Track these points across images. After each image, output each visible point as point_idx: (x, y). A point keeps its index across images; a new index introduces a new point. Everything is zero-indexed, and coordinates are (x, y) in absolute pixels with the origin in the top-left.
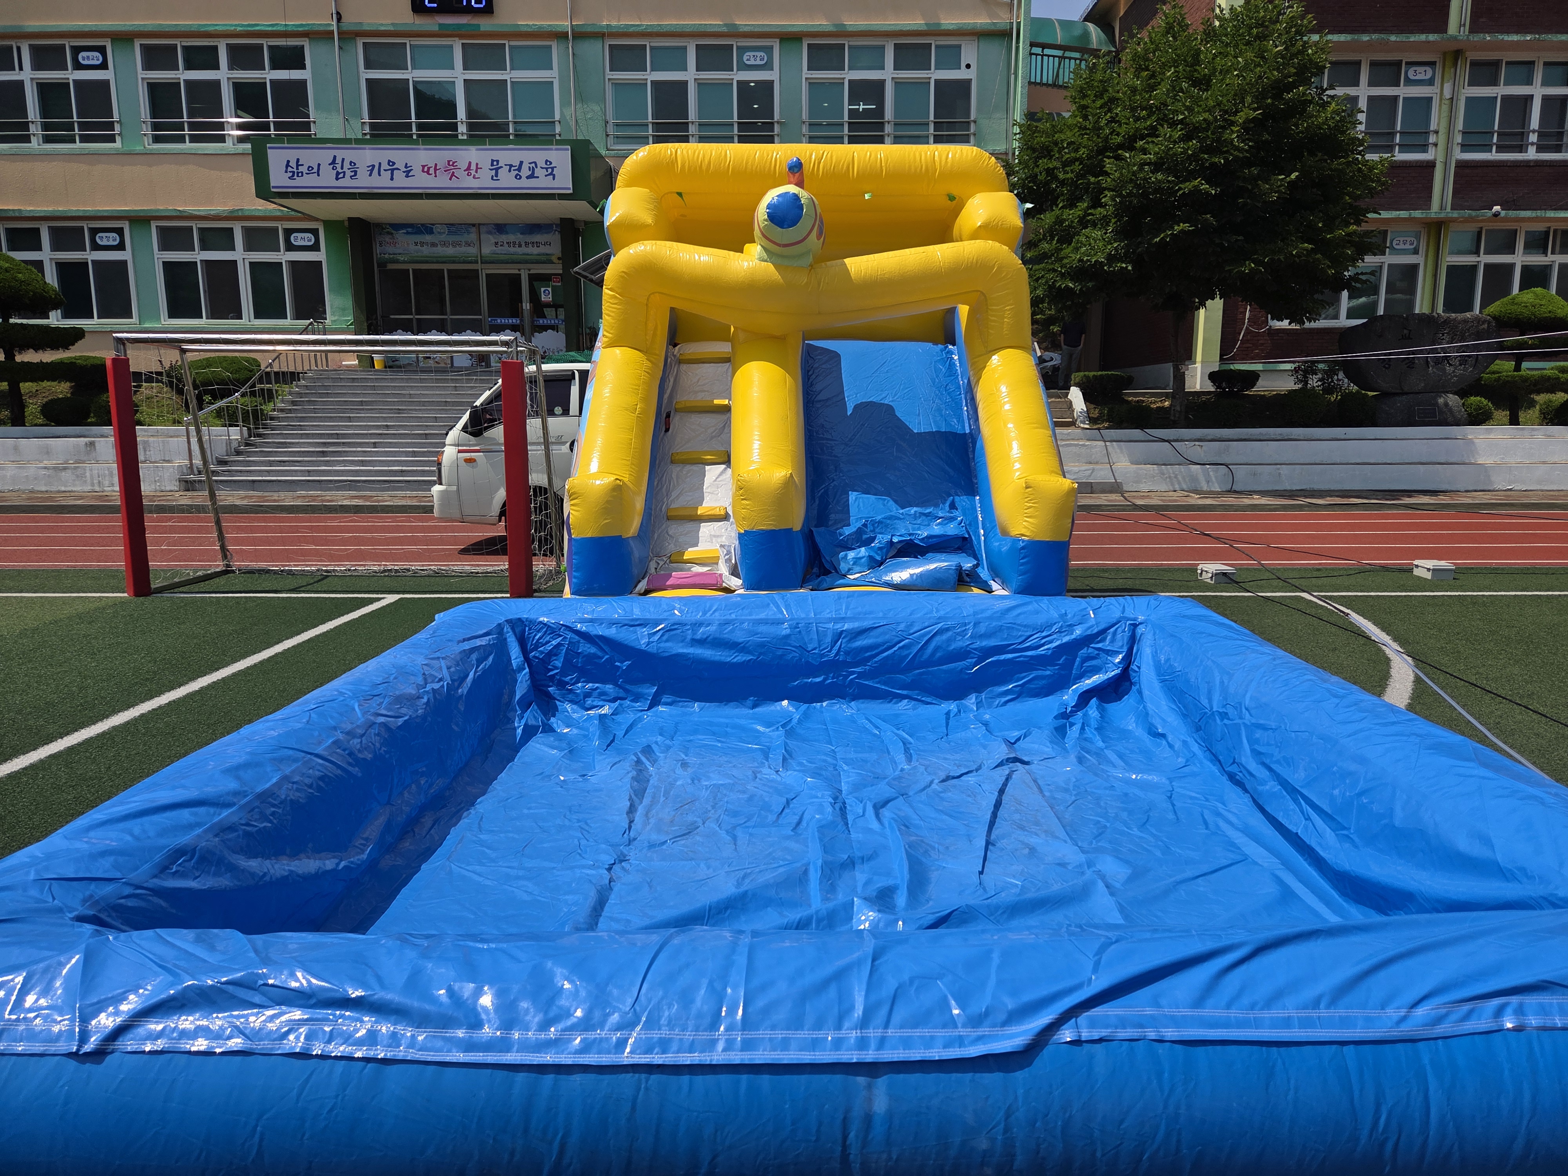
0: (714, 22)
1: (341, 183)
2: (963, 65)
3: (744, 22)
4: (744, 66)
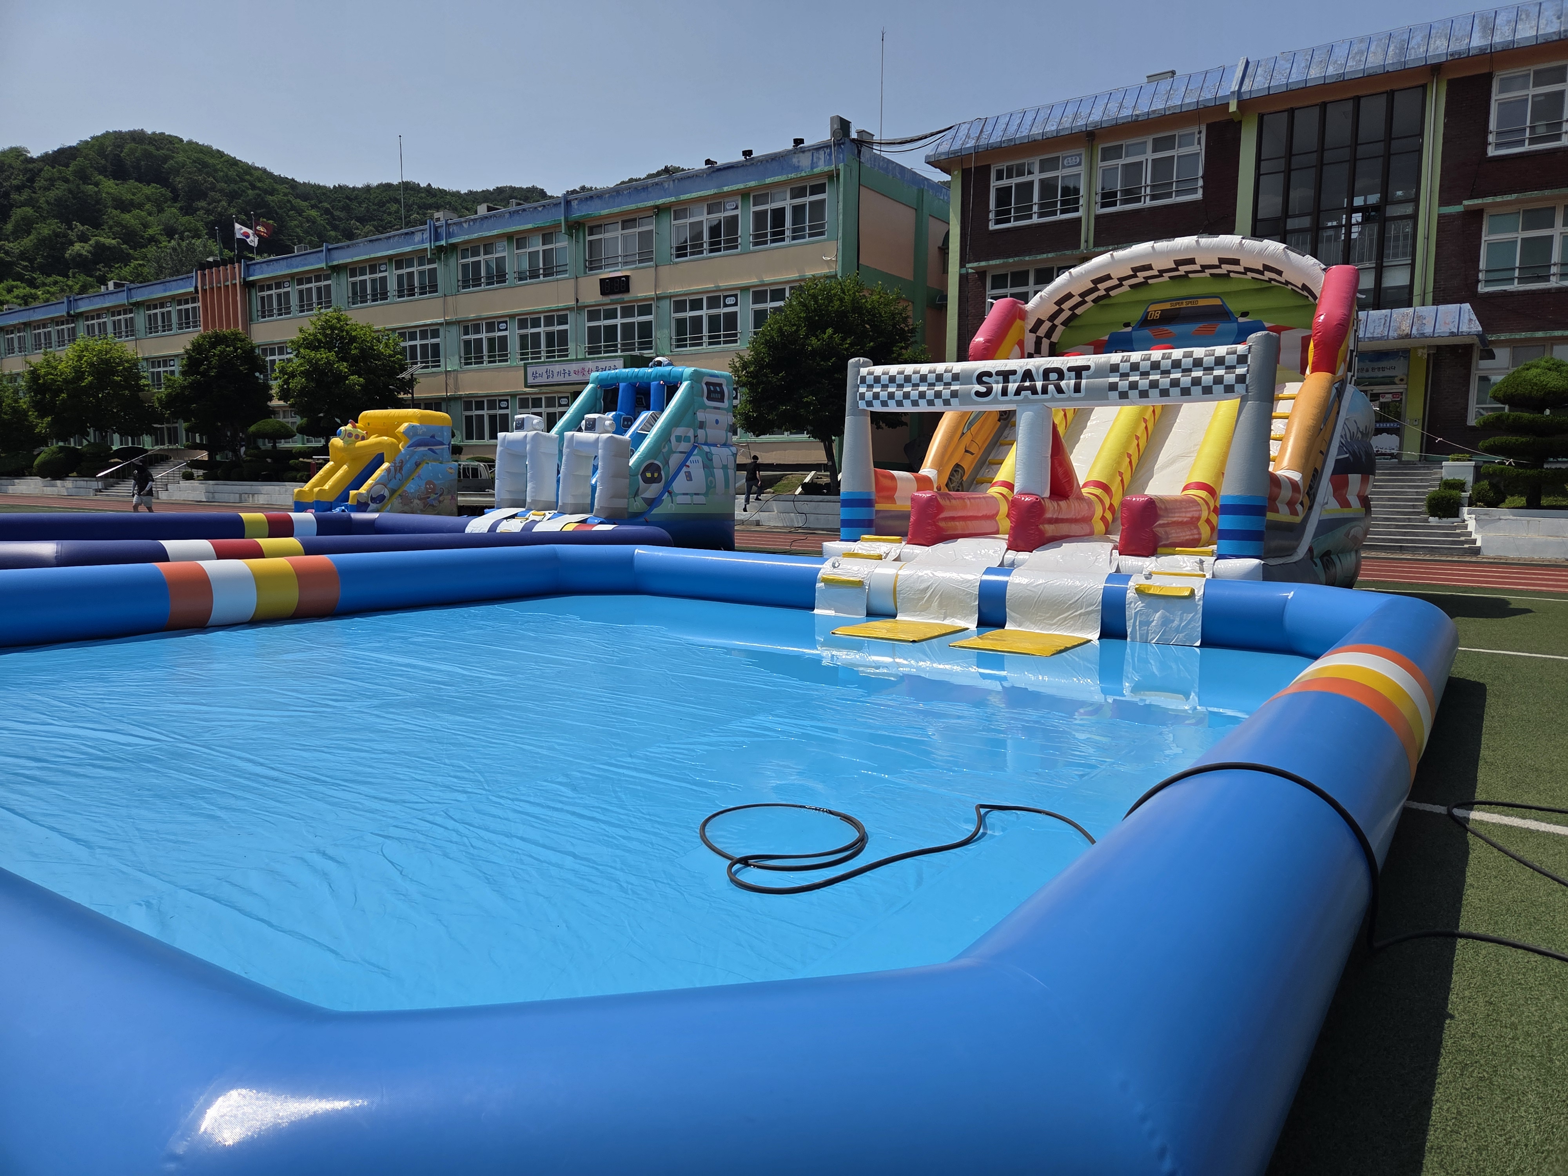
0: (713, 285)
1: (549, 380)
3: (723, 284)
4: (726, 306)
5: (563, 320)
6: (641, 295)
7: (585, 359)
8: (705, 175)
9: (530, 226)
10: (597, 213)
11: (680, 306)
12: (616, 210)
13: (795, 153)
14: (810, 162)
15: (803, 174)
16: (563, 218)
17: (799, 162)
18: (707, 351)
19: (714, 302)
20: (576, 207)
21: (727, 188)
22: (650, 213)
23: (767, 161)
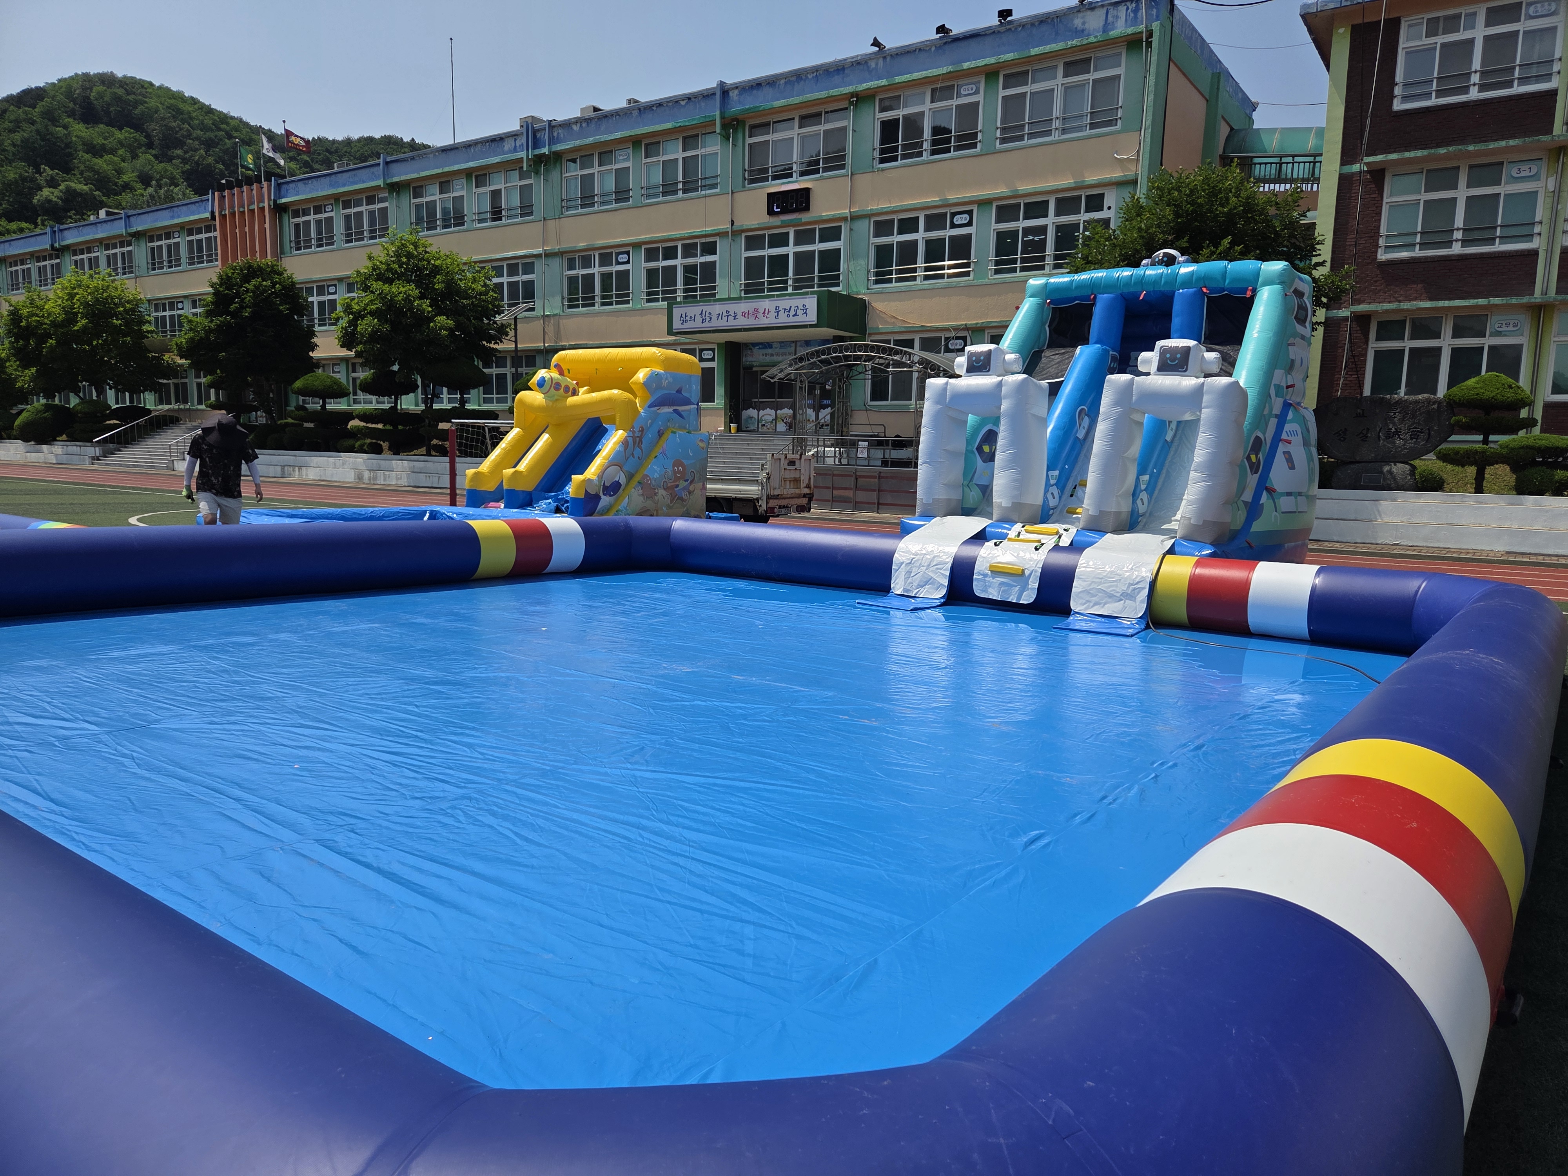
0: (934, 199)
1: (704, 325)
3: (953, 196)
4: (953, 226)
5: (710, 249)
6: (826, 214)
7: (740, 298)
8: (933, 49)
9: (669, 125)
10: (768, 105)
11: (883, 227)
12: (796, 100)
13: (1079, 11)
14: (1102, 23)
15: (1092, 39)
16: (718, 113)
17: (1084, 23)
18: (921, 287)
19: (935, 221)
20: (736, 98)
21: (967, 63)
22: (845, 104)
23: (1033, 25)
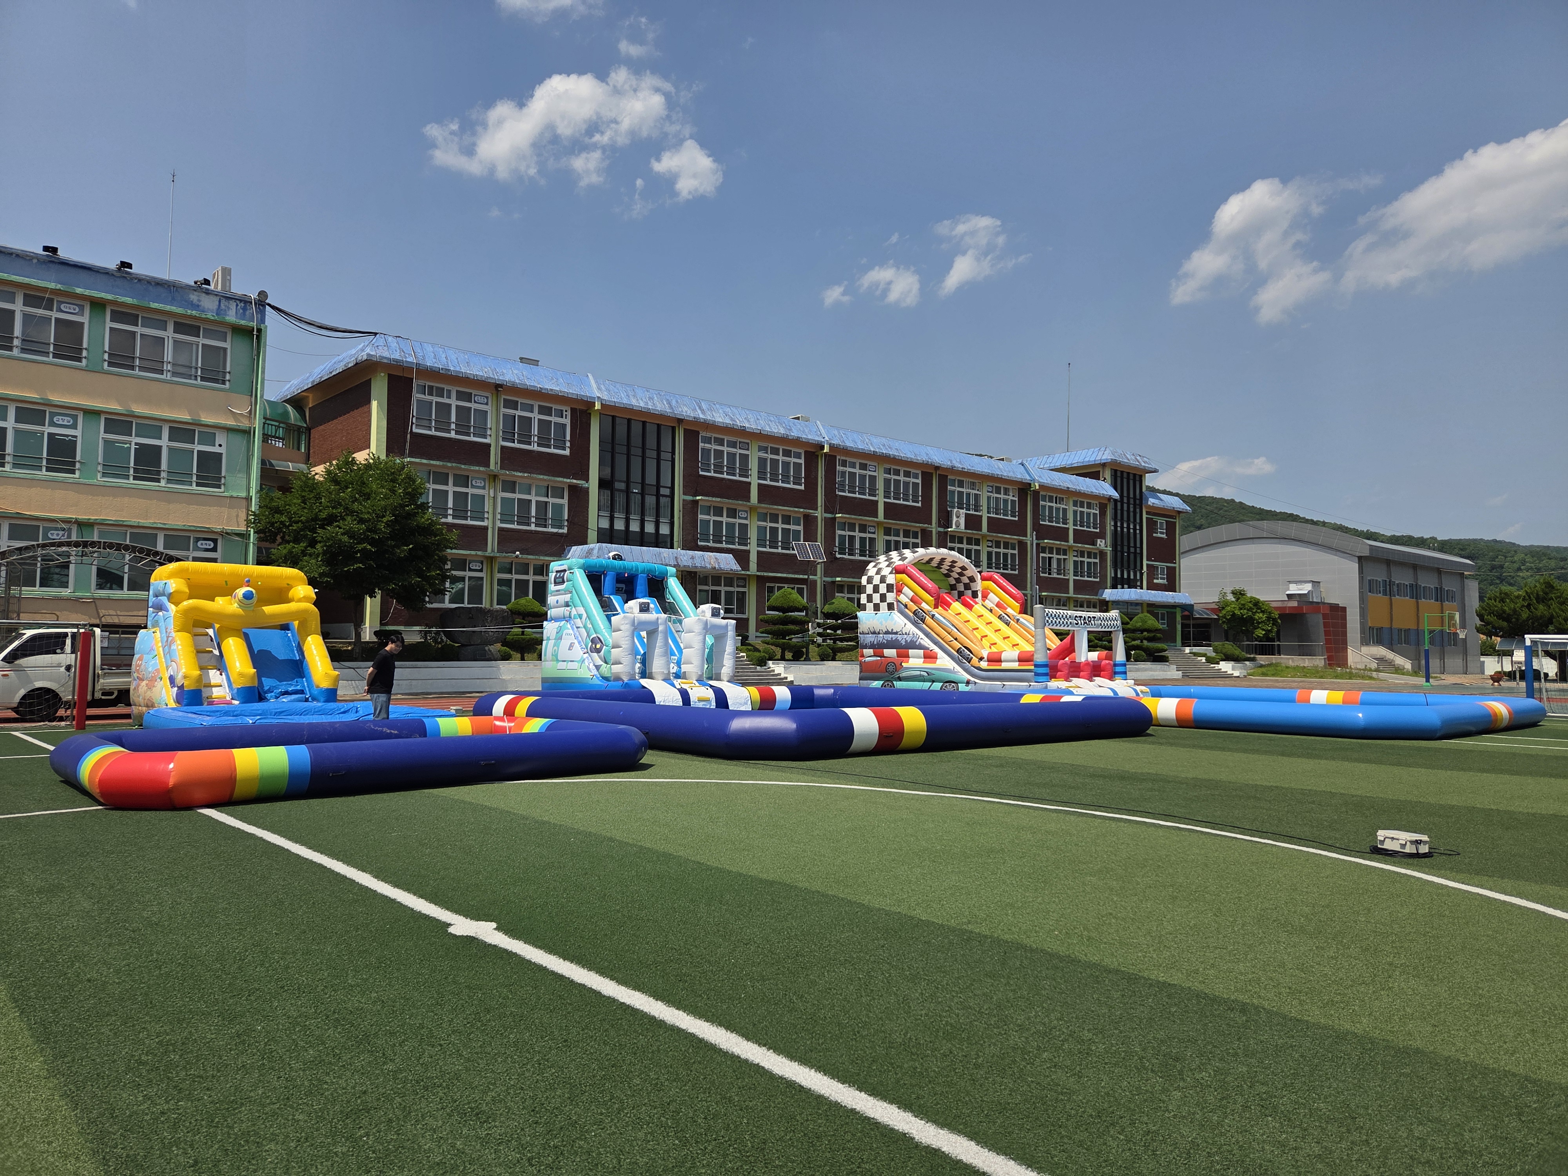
0: (31, 395)
2: (217, 445)
4: (53, 424)
8: (40, 262)
14: (217, 307)
15: (210, 316)
17: (201, 301)
19: (32, 416)
